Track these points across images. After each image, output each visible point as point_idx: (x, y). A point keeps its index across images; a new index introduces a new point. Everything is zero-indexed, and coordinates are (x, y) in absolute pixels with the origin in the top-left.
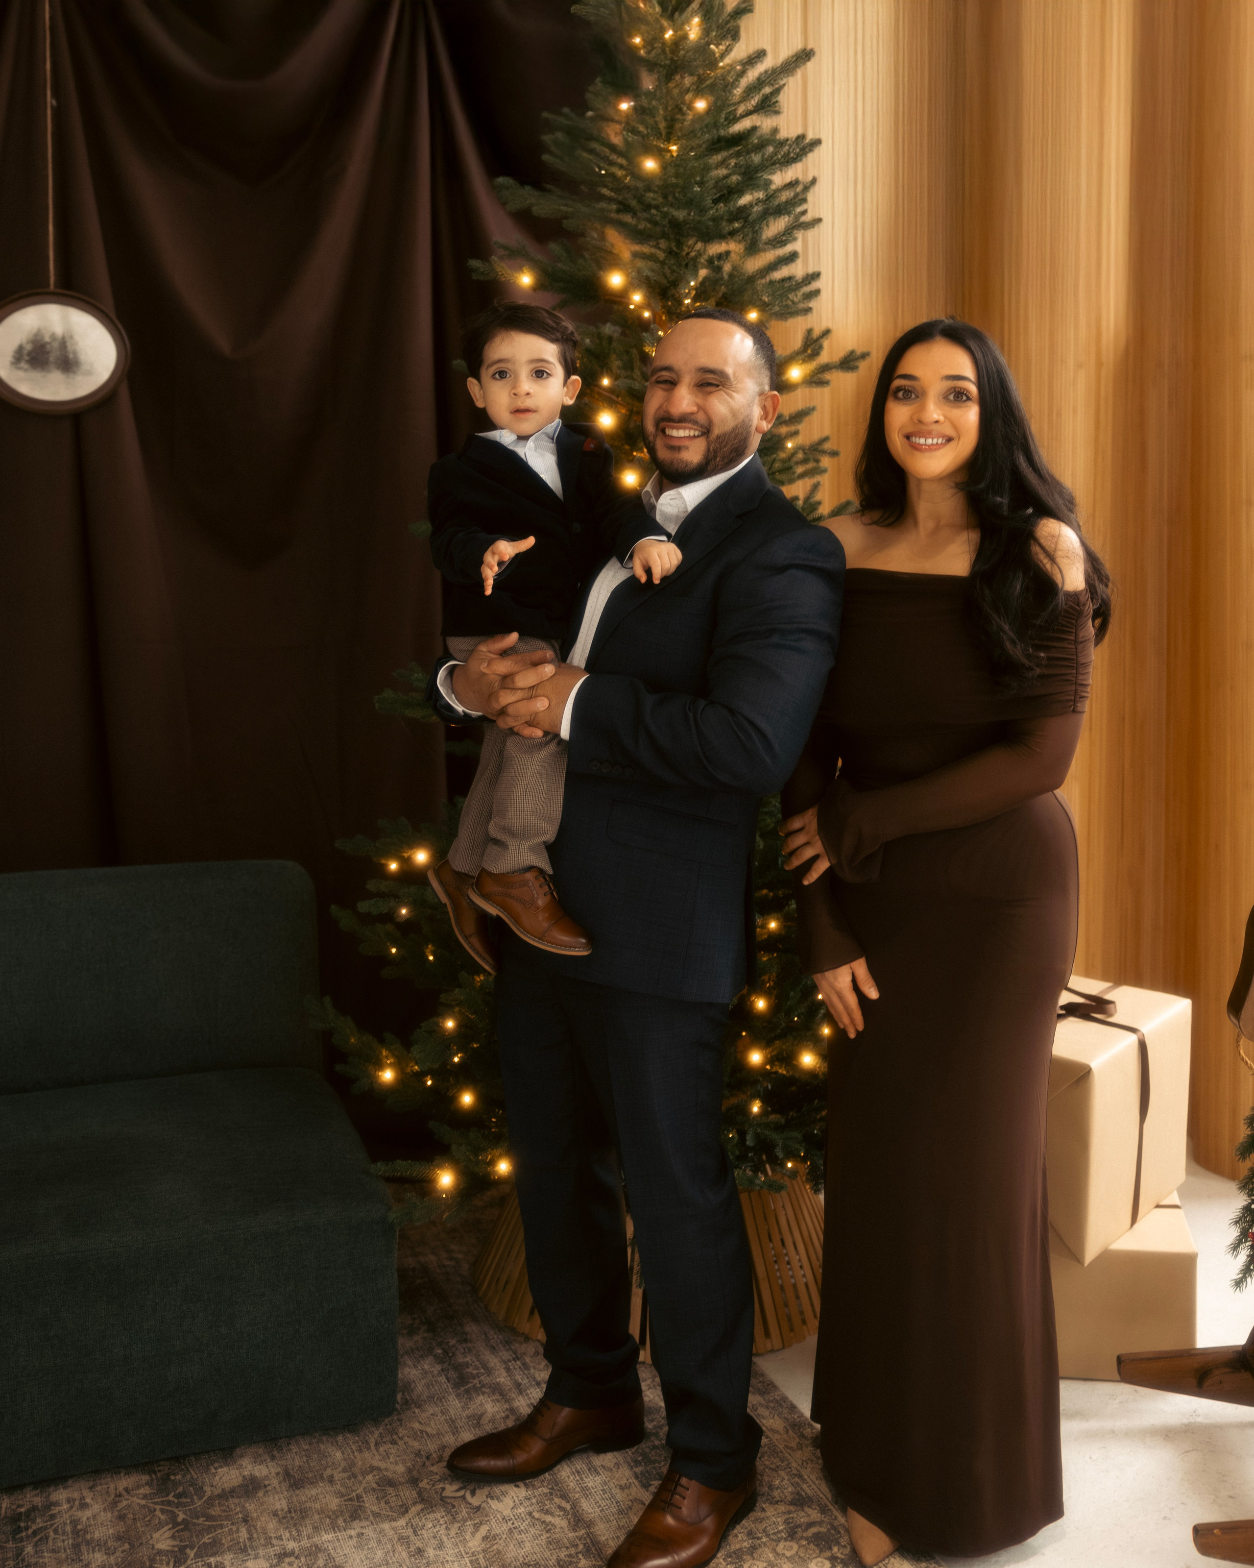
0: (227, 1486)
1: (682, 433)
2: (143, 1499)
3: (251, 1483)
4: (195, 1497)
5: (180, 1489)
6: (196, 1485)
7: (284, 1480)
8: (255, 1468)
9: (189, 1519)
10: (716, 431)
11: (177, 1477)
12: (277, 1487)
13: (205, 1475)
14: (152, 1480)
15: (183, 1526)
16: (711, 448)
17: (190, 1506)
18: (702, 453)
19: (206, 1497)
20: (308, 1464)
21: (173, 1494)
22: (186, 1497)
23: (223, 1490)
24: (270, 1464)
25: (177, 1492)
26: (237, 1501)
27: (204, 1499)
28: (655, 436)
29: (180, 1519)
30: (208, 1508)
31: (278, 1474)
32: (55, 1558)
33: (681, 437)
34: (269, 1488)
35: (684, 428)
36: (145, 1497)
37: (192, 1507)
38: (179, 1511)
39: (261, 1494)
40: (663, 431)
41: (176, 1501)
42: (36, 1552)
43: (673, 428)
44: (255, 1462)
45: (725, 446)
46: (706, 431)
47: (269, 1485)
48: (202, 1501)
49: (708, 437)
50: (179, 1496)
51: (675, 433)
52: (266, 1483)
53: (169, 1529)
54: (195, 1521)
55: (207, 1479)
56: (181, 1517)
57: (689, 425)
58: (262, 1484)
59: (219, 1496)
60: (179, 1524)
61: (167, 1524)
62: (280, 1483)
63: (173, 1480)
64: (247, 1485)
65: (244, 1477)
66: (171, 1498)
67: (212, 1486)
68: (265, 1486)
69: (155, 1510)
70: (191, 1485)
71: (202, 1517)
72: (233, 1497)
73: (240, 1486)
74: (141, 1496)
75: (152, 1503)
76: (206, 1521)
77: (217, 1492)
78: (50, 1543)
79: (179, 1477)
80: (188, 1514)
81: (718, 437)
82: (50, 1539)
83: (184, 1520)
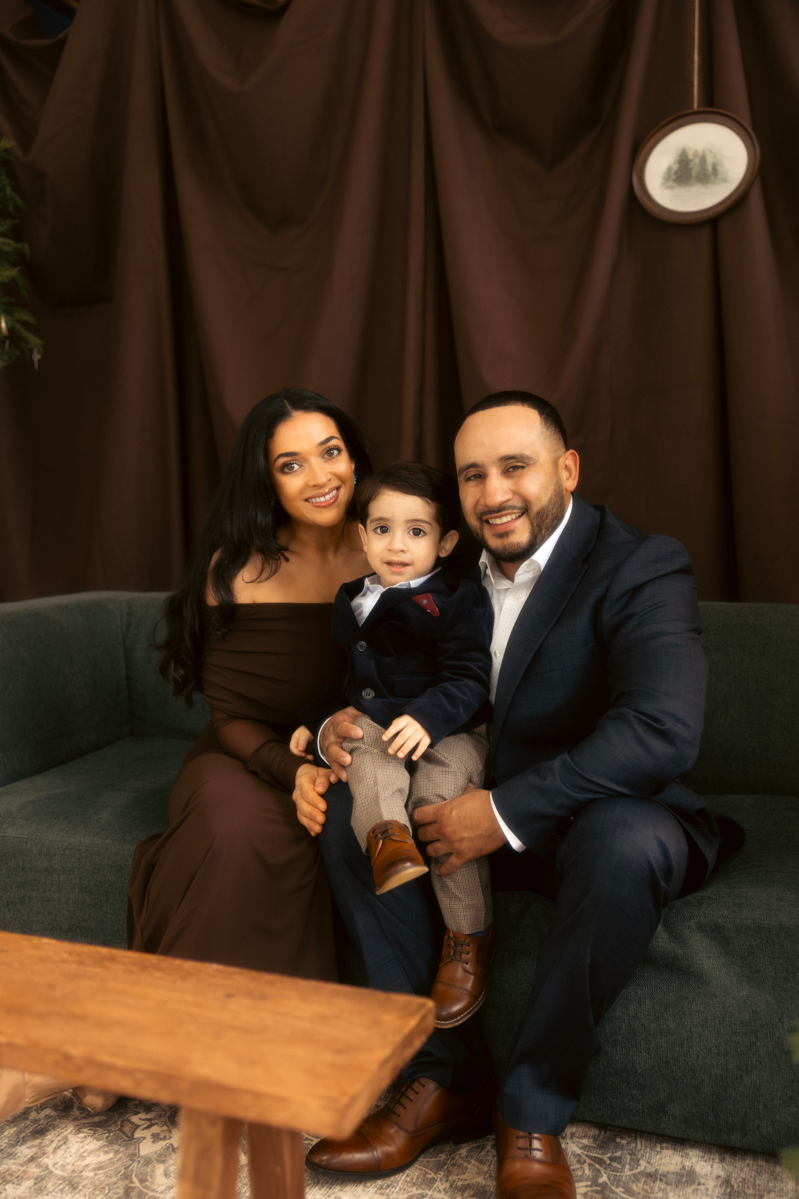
0: (663, 1169)
1: (505, 519)
2: (581, 1148)
3: (687, 1175)
4: (627, 1166)
5: (618, 1154)
6: (635, 1155)
7: (721, 1186)
8: (699, 1163)
9: (609, 1184)
10: (535, 508)
11: (622, 1142)
12: (710, 1190)
13: (648, 1149)
14: (599, 1136)
15: (599, 1189)
16: (535, 524)
17: (617, 1172)
18: (528, 531)
19: (637, 1171)
20: (755, 1180)
21: (609, 1155)
22: (619, 1163)
23: (657, 1170)
24: (715, 1166)
25: (615, 1155)
26: (663, 1186)
27: (635, 1171)
28: (482, 529)
29: (601, 1181)
30: (633, 1182)
31: (718, 1177)
32: (478, 1168)
33: (505, 523)
34: (702, 1187)
35: (506, 515)
36: (585, 1147)
37: (618, 1174)
38: (606, 1173)
39: (689, 1190)
40: (487, 522)
41: (608, 1162)
42: (467, 1156)
43: (495, 518)
44: (702, 1157)
45: (546, 518)
46: (525, 510)
47: (704, 1184)
48: (632, 1173)
49: (528, 516)
50: (612, 1159)
51: (498, 521)
52: (702, 1181)
53: (587, 1186)
54: (614, 1188)
55: (648, 1155)
56: (604, 1179)
57: (509, 511)
58: (697, 1181)
59: (650, 1175)
60: (597, 1185)
61: (588, 1179)
62: (715, 1187)
63: (617, 1143)
64: (682, 1176)
65: (684, 1166)
66: (605, 1158)
67: (649, 1163)
68: (699, 1184)
69: (585, 1162)
70: (630, 1154)
71: (623, 1187)
72: (661, 1180)
73: (676, 1174)
74: (580, 1146)
75: (586, 1155)
76: (623, 1192)
77: (651, 1169)
78: (483, 1153)
79: (624, 1142)
80: (612, 1179)
81: (538, 513)
82: (485, 1150)
83: (605, 1183)
